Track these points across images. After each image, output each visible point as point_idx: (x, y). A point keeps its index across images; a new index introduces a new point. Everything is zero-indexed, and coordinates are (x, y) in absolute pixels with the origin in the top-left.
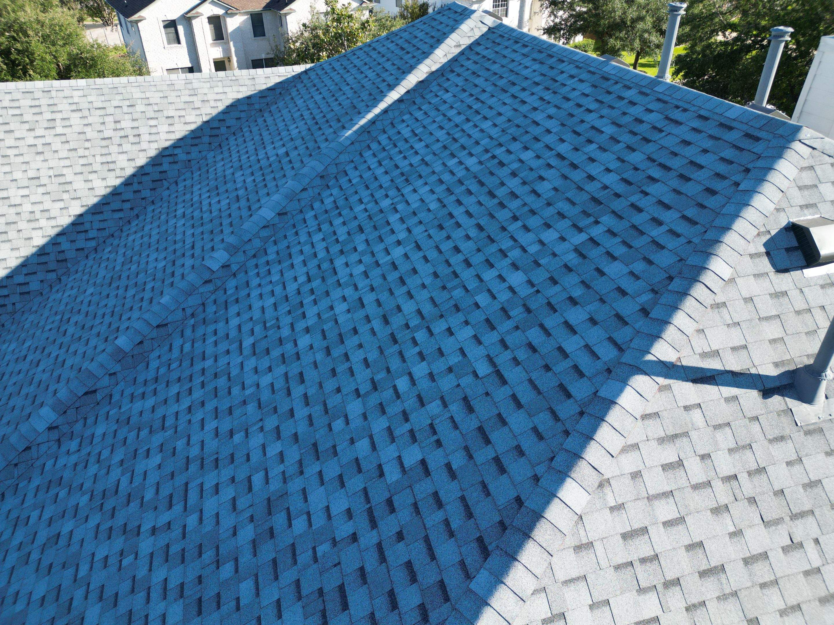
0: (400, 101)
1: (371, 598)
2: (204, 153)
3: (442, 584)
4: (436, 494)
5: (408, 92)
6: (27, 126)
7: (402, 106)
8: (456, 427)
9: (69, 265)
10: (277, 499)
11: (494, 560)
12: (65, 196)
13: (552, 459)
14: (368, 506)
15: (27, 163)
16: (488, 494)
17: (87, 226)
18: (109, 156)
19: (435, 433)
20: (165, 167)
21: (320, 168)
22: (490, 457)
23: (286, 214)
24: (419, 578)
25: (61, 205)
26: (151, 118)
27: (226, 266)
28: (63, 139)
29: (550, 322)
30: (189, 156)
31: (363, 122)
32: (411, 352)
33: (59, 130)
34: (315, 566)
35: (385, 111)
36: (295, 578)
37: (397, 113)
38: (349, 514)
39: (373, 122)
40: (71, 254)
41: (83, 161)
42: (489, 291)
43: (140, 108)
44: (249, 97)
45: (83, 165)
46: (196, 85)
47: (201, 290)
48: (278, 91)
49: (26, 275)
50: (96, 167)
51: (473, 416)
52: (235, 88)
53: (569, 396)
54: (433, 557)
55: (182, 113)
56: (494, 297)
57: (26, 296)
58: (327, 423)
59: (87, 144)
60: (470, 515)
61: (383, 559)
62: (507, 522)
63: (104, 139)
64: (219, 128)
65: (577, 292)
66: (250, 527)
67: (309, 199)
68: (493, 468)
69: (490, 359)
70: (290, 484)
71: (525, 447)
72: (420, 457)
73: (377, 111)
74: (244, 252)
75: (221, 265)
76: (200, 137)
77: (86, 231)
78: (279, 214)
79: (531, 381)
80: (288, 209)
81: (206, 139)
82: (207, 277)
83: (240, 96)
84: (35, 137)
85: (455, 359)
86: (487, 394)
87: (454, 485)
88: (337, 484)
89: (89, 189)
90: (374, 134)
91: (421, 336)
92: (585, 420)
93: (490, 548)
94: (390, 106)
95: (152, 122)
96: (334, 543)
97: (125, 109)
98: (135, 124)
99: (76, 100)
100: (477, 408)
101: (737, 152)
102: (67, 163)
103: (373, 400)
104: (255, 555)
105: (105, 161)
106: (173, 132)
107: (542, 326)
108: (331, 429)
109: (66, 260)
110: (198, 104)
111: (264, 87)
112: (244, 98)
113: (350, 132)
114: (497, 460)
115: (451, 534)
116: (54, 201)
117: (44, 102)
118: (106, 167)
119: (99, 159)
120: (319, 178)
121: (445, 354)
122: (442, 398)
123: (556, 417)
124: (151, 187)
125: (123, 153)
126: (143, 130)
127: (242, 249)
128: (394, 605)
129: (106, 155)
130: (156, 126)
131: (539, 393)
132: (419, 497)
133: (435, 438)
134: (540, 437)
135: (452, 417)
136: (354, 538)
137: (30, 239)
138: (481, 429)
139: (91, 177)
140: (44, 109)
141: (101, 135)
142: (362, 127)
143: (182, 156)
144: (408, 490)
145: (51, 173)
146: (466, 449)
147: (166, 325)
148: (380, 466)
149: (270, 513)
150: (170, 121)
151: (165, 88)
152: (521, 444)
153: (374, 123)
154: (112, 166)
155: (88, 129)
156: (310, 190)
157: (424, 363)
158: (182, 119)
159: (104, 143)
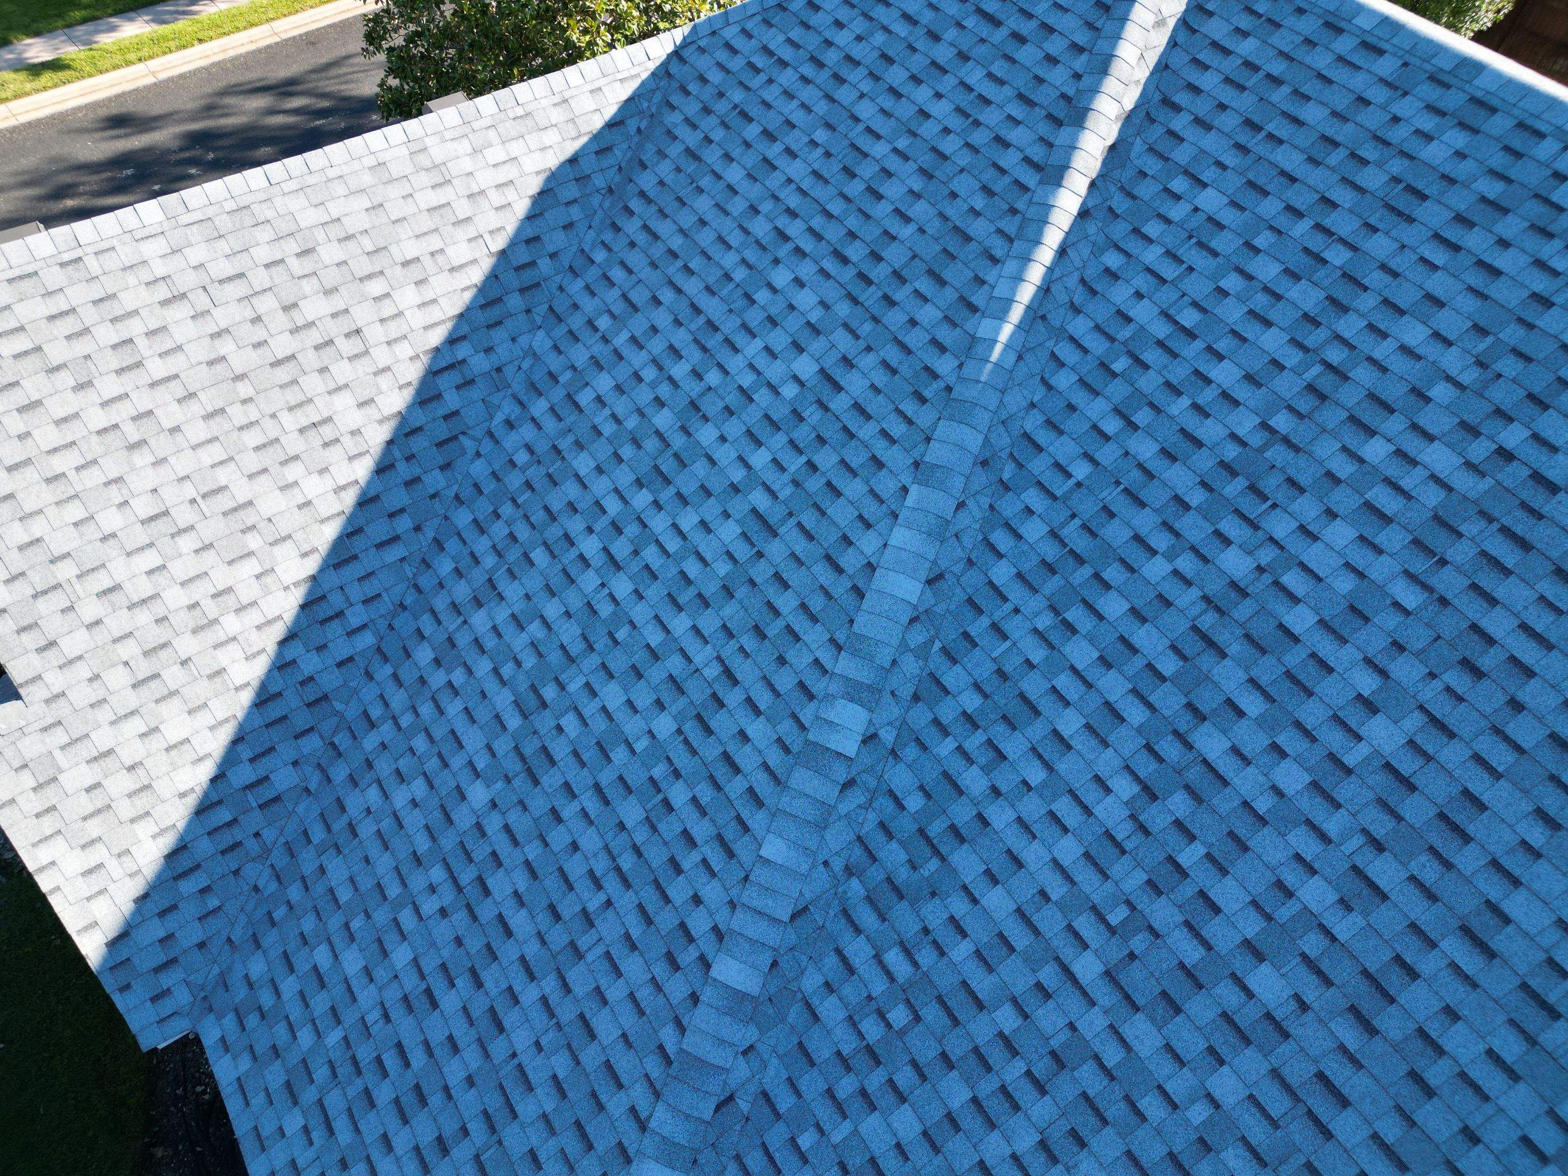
0: (1084, 214)
2: (523, 340)
5: (1093, 184)
6: (66, 379)
7: (1092, 228)
9: (338, 706)
12: (253, 542)
15: (119, 480)
17: (337, 601)
18: (309, 409)
20: (452, 400)
23: (940, 577)
25: (250, 567)
26: (370, 277)
27: (870, 739)
28: (176, 389)
30: (494, 357)
33: (157, 368)
35: (1062, 252)
37: (1086, 251)
40: (330, 680)
41: (252, 438)
43: (330, 253)
44: (573, 161)
45: (257, 449)
46: (438, 152)
48: (632, 125)
49: (252, 760)
50: (294, 444)
52: (533, 140)
55: (435, 243)
57: (275, 808)
59: (244, 389)
63: (278, 363)
64: (533, 264)
67: (977, 526)
73: (1045, 255)
74: (893, 693)
75: (860, 738)
76: (500, 300)
77: (340, 614)
78: (929, 582)
80: (943, 564)
81: (515, 302)
82: (841, 773)
83: (553, 160)
84: (104, 404)
89: (300, 507)
94: (1068, 234)
95: (376, 287)
97: (297, 266)
98: (338, 303)
99: (160, 269)
102: (215, 453)
105: (305, 422)
106: (434, 301)
109: (325, 697)
110: (463, 209)
111: (598, 123)
112: (562, 165)
116: (230, 563)
117: (79, 295)
118: (315, 439)
119: (290, 421)
120: (979, 469)
124: (440, 461)
125: (338, 389)
126: (363, 315)
129: (300, 405)
130: (387, 295)
137: (220, 672)
139: (293, 472)
140: (89, 315)
141: (266, 355)
142: (1028, 307)
143: (479, 363)
145: (189, 491)
147: (805, 909)
150: (415, 273)
151: (367, 179)
153: (1047, 290)
154: (327, 432)
155: (226, 347)
156: (970, 503)
158: (440, 258)
159: (283, 374)
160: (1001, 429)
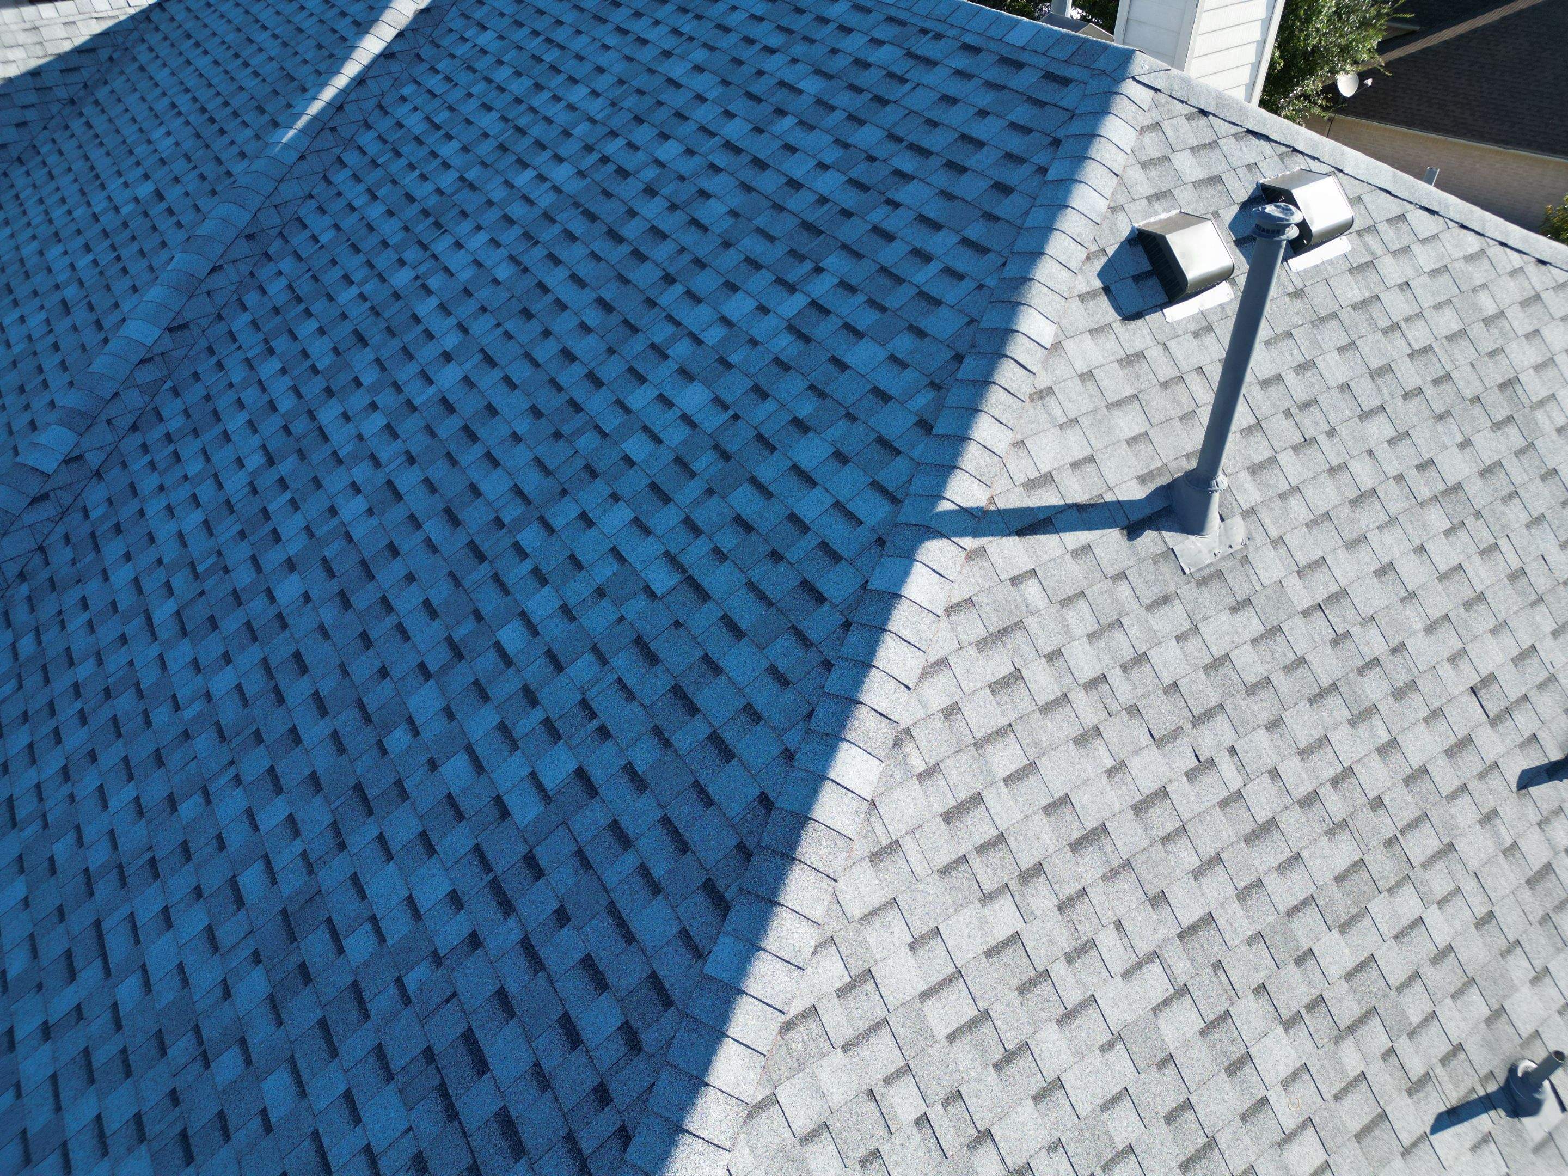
0: (387, 55)
1: (529, 1040)
3: (654, 980)
4: (615, 826)
5: (400, 35)
7: (395, 67)
8: (630, 696)
10: (303, 907)
11: (739, 914)
13: (810, 715)
14: (489, 878)
16: (709, 802)
19: (593, 715)
21: (242, 218)
22: (701, 737)
23: (185, 326)
24: (612, 980)
27: (73, 460)
29: (768, 471)
31: (315, 108)
32: (517, 572)
34: (407, 1012)
35: (360, 81)
36: (372, 1043)
37: (386, 83)
38: (455, 900)
39: (338, 106)
42: (646, 429)
44: (35, 73)
47: (28, 519)
48: (104, 54)
51: (659, 669)
53: (821, 599)
54: (629, 937)
56: (659, 441)
58: (373, 741)
60: (683, 847)
61: (536, 964)
62: (751, 843)
65: (806, 408)
66: (258, 974)
67: (233, 288)
68: (711, 754)
69: (672, 560)
70: (322, 874)
71: (760, 703)
72: (572, 766)
73: (341, 81)
74: (109, 422)
75: (61, 458)
78: (170, 330)
79: (752, 586)
80: (188, 316)
82: (35, 487)
85: (605, 571)
86: (677, 624)
87: (646, 802)
88: (419, 850)
90: (346, 132)
91: (530, 537)
92: (854, 636)
93: (728, 896)
94: (368, 68)
96: (437, 959)
100: (662, 653)
101: (1035, 110)
103: (461, 677)
104: (280, 1023)
107: (754, 481)
108: (384, 752)
111: (67, 46)
112: (23, 76)
113: (291, 133)
114: (715, 739)
115: (656, 889)
120: (243, 241)
121: (585, 563)
122: (595, 649)
123: (806, 643)
127: (104, 417)
128: (573, 1038)
131: (770, 604)
132: (584, 837)
133: (595, 724)
134: (784, 681)
135: (620, 680)
136: (474, 941)
138: (677, 691)
142: (315, 118)
144: (561, 831)
146: (657, 732)
148: (498, 800)
149: (293, 938)
152: (753, 701)
153: (340, 108)
156: (229, 268)
157: (547, 589)
160: (273, 210)
